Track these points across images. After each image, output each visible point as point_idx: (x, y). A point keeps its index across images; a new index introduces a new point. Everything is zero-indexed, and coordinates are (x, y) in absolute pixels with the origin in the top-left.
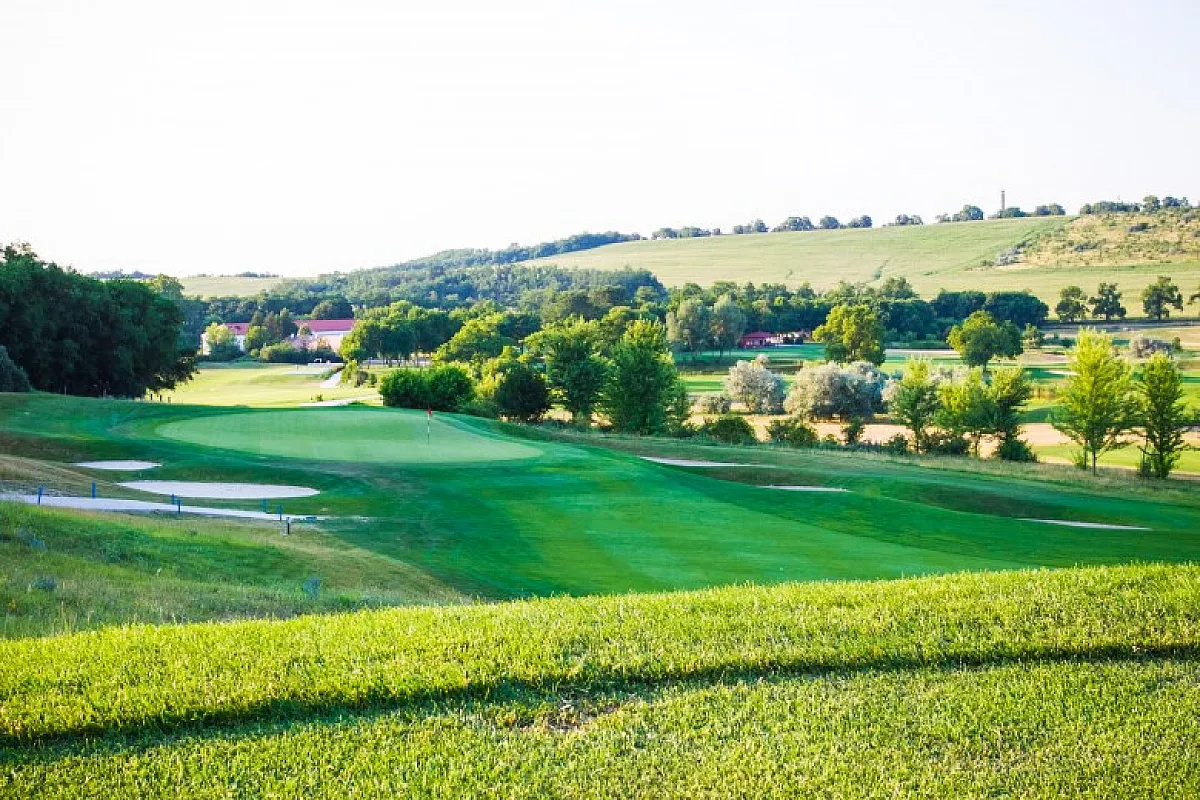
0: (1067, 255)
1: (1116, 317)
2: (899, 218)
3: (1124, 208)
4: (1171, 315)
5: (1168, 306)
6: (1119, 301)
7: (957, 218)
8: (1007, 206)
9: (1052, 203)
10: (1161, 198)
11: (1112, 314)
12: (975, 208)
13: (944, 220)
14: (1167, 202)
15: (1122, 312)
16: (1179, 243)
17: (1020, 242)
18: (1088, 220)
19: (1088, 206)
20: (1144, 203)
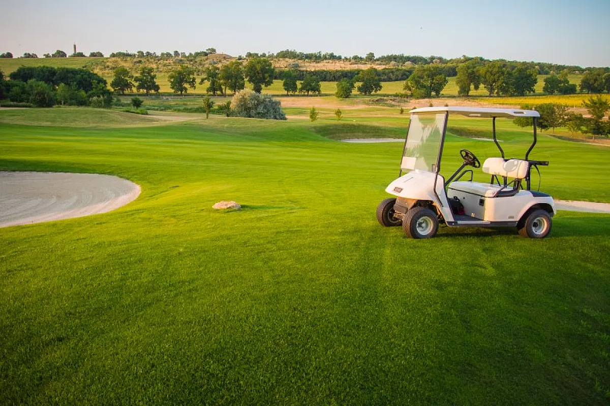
0: (107, 71)
1: (153, 92)
2: (25, 54)
3: (128, 55)
4: (188, 92)
5: (186, 85)
6: (155, 80)
7: (54, 56)
8: (77, 52)
9: (97, 51)
10: (144, 52)
11: (151, 89)
12: (62, 52)
13: (47, 56)
14: (147, 54)
15: (157, 88)
16: (158, 68)
17: (84, 65)
18: (113, 59)
19: (113, 54)
20: (137, 54)
